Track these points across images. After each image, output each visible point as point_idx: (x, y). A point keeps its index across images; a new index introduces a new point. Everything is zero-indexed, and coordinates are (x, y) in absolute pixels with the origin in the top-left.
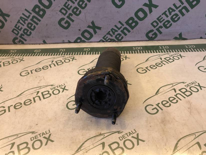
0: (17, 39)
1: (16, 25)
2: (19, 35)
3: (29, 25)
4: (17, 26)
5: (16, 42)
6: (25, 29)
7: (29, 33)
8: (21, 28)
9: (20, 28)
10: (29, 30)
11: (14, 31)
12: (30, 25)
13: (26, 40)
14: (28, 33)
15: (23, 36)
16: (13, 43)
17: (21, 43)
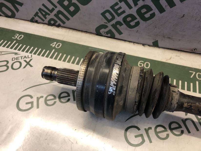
0: (105, 28)
1: (117, 4)
2: (114, 22)
3: (144, 9)
4: (116, 8)
5: (102, 33)
6: (130, 15)
7: (135, 24)
8: (124, 12)
9: (119, 11)
10: (137, 19)
11: (105, 13)
12: (144, 11)
13: (120, 33)
14: (132, 24)
15: (118, 26)
16: (95, 32)
17: (109, 35)
